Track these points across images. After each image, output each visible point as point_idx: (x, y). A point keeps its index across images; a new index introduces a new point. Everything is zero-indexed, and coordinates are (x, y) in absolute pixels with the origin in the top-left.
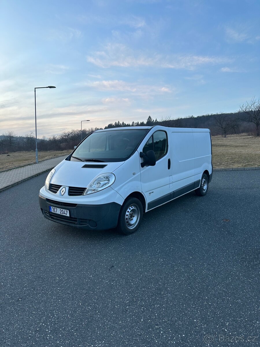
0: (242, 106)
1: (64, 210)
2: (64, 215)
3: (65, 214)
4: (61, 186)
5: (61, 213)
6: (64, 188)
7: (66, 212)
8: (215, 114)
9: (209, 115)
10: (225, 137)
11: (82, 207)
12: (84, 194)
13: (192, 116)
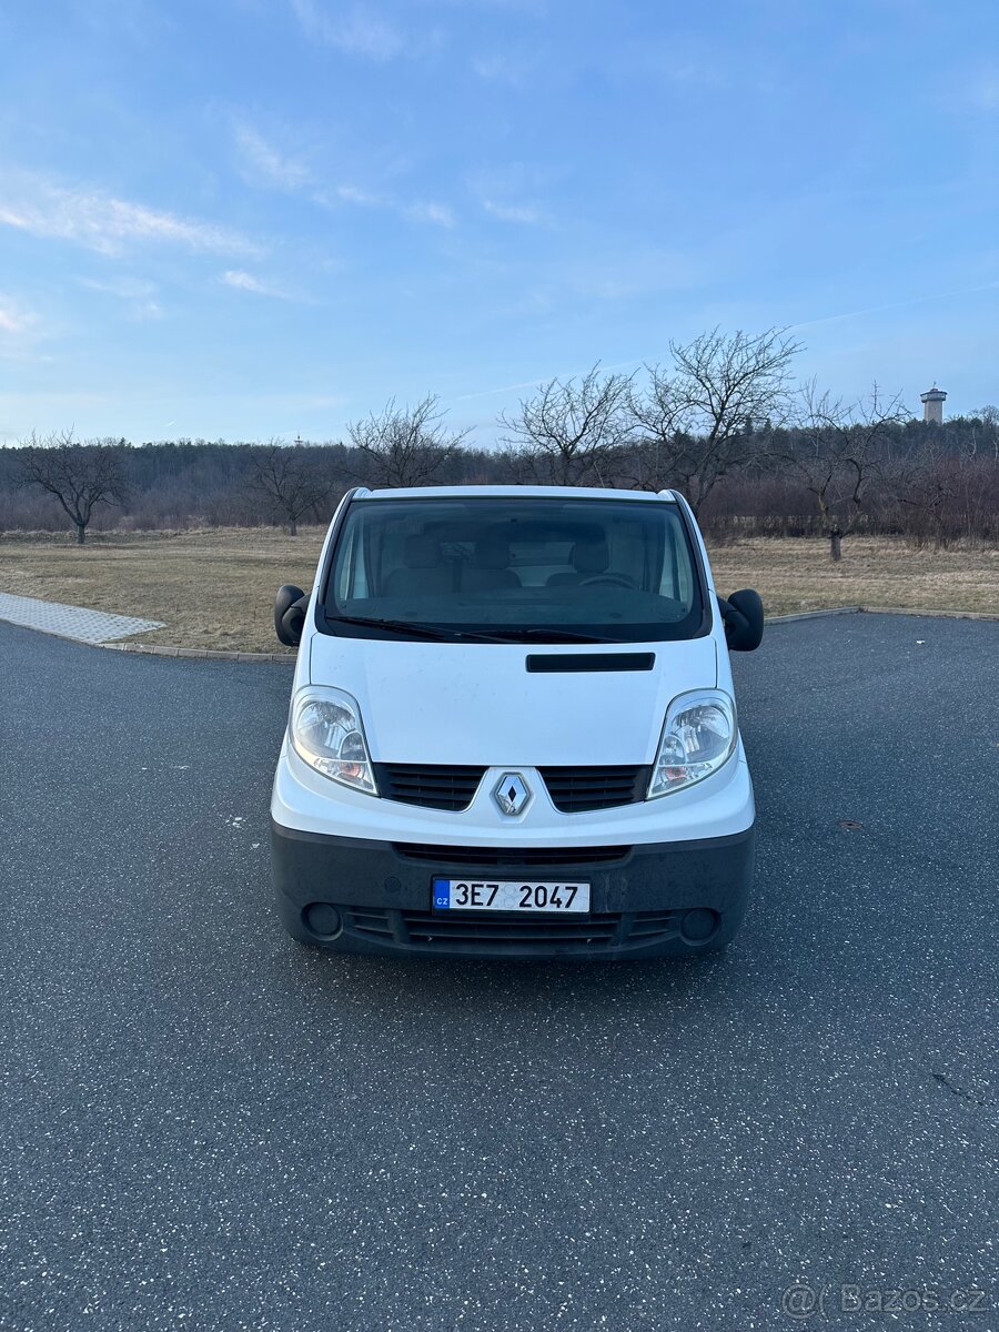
0: (355, 428)
1: (550, 887)
2: (550, 908)
3: (559, 903)
4: (483, 769)
5: (531, 900)
6: (510, 778)
7: (564, 895)
8: (212, 442)
9: (189, 443)
10: (294, 533)
11: (661, 857)
12: (650, 795)
13: (123, 440)
